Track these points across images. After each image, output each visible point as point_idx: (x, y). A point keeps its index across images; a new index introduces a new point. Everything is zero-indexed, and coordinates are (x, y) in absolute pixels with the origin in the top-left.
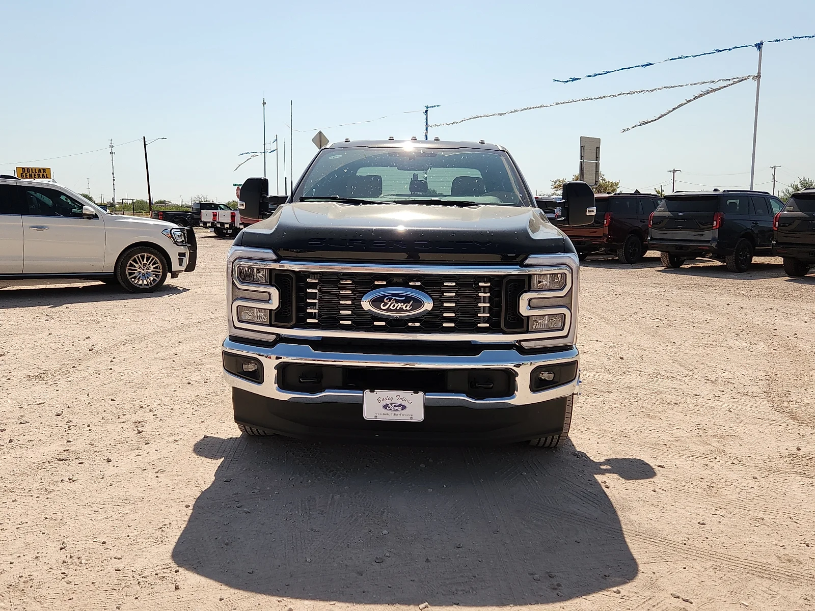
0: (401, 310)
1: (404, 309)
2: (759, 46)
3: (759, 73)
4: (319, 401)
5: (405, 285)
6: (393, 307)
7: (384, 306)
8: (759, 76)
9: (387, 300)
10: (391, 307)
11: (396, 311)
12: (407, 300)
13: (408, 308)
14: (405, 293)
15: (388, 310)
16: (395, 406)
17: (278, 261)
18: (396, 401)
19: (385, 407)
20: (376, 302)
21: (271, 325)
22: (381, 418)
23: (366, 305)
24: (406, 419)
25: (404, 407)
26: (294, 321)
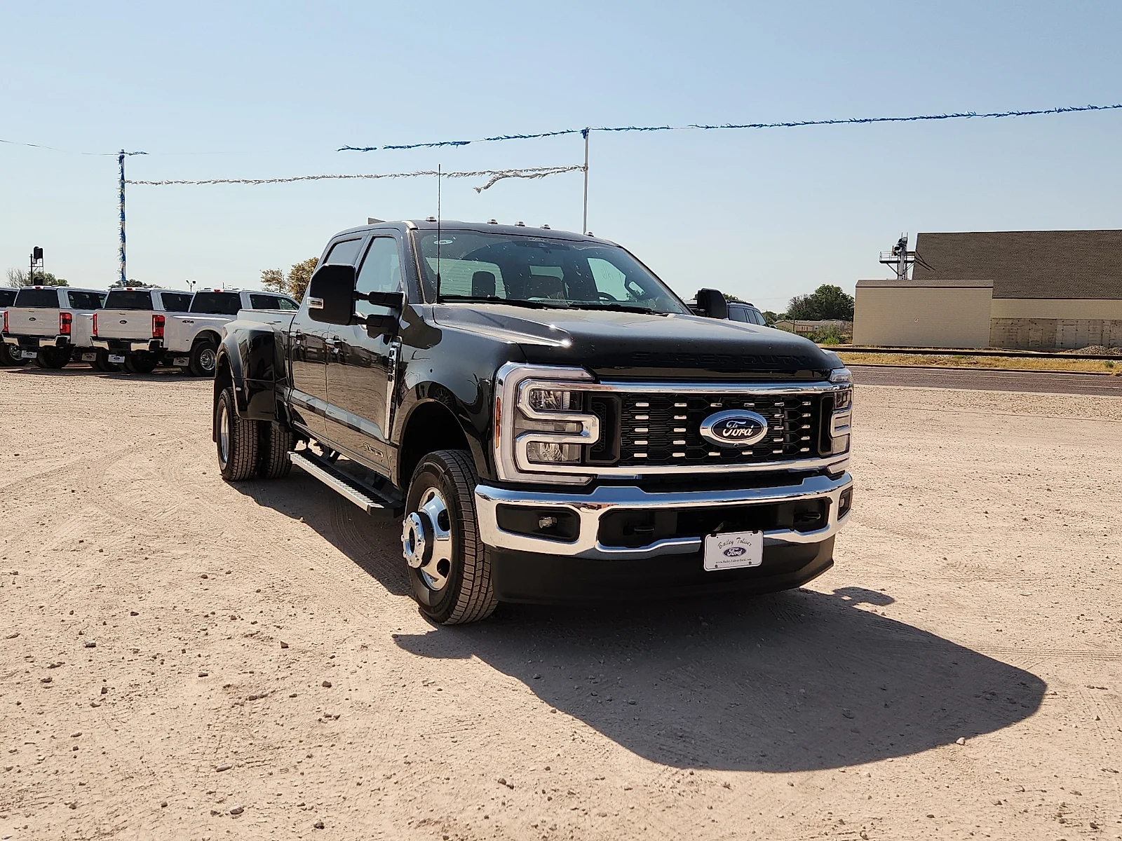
0: (743, 437)
1: (746, 434)
2: (585, 133)
3: (586, 164)
4: (654, 555)
5: (741, 407)
6: (735, 433)
7: (726, 432)
8: (586, 168)
9: (729, 425)
10: (733, 434)
11: (737, 438)
12: (749, 423)
13: (749, 434)
14: (744, 416)
15: (730, 437)
16: (735, 551)
17: (597, 382)
18: (737, 544)
19: (726, 553)
20: (718, 429)
21: (583, 464)
22: (722, 567)
23: (706, 431)
24: (745, 564)
25: (744, 551)
26: (618, 457)
